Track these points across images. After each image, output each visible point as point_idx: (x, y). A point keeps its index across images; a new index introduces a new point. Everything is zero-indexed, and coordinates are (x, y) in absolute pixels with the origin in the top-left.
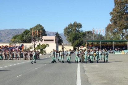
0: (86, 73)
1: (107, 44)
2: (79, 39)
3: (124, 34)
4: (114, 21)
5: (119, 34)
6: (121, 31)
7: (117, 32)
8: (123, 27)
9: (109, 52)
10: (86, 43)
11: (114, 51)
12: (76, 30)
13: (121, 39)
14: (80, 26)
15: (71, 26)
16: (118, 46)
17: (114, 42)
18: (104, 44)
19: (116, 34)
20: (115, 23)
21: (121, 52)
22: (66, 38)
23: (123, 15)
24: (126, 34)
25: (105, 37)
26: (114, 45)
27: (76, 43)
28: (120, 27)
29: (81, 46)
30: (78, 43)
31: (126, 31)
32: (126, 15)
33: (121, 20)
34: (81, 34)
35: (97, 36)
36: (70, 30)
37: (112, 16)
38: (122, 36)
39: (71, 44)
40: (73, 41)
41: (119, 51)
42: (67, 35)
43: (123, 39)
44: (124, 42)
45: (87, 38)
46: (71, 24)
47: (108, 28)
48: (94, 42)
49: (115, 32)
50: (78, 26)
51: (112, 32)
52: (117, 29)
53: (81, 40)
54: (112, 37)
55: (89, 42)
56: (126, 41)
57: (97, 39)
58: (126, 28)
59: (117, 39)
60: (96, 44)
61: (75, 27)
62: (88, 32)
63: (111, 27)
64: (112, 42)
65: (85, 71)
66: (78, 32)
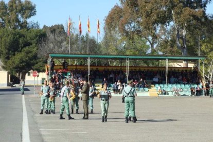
1: (107, 65)
2: (27, 49)
3: (156, 38)
5: (143, 39)
6: (149, 27)
7: (138, 32)
8: (155, 17)
9: (114, 90)
10: (46, 62)
12: (18, 21)
13: (149, 51)
14: (29, 9)
16: (140, 72)
17: (128, 62)
18: (100, 65)
19: (136, 37)
20: (133, 3)
21: (147, 89)
24: (163, 37)
25: (103, 46)
26: (127, 69)
27: (17, 62)
28: (148, 15)
29: (31, 71)
30: (22, 61)
31: (162, 28)
34: (33, 34)
35: (79, 42)
38: (152, 44)
40: (8, 53)
43: (154, 51)
44: (158, 60)
45: (51, 45)
46: (2, 3)
47: (114, 19)
48: (71, 58)
49: (133, 32)
50: (22, 9)
51: (124, 30)
52: (138, 22)
53: (31, 52)
54: (123, 45)
55: (55, 60)
56: (162, 59)
57: (81, 50)
58: (163, 20)
59: (137, 53)
60: (76, 65)
61: (14, 11)
62: (54, 30)
63: (121, 17)
64: (122, 60)
66: (22, 27)
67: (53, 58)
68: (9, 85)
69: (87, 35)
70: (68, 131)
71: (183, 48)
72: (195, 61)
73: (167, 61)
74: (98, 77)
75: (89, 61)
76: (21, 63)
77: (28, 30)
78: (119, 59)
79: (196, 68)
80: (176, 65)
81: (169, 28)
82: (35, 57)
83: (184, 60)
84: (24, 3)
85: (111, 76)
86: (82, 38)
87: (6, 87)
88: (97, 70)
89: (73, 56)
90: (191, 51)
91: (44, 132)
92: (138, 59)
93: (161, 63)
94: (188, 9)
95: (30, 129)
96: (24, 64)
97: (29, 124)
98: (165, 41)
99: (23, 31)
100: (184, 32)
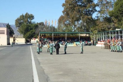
0: (41, 65)
1: (59, 36)
2: (31, 31)
3: (75, 26)
4: (66, 13)
5: (71, 26)
6: (73, 22)
7: (69, 24)
8: (75, 19)
9: (62, 44)
10: (38, 35)
11: (66, 42)
12: (28, 21)
13: (73, 31)
14: (32, 17)
15: (22, 17)
16: (70, 38)
17: (66, 34)
18: (56, 35)
19: (69, 26)
20: (68, 14)
21: (73, 44)
22: (18, 29)
23: (75, 6)
24: (78, 26)
25: (57, 29)
26: (66, 37)
27: (28, 35)
28: (73, 18)
29: (33, 38)
31: (78, 23)
32: (77, 7)
33: (74, 12)
34: (33, 26)
35: (49, 28)
36: (22, 21)
37: (64, 8)
38: (74, 28)
39: (22, 35)
40: (25, 32)
41: (72, 43)
42: (19, 26)
43: (75, 31)
44: (76, 33)
46: (23, 15)
47: (61, 20)
49: (68, 24)
50: (29, 17)
51: (65, 24)
52: (69, 21)
53: (33, 32)
54: (64, 29)
55: (41, 34)
56: (78, 33)
57: (50, 31)
58: (78, 20)
59: (69, 31)
60: (48, 36)
61: (27, 18)
62: (41, 24)
63: (63, 19)
64: (64, 34)
65: (39, 63)
66: (29, 23)
68: (25, 43)
69: (52, 25)
70: (47, 58)
71: (85, 29)
72: (89, 34)
74: (56, 40)
75: (53, 34)
77: (32, 24)
79: (89, 36)
80: (82, 35)
81: (80, 23)
82: (34, 33)
83: (85, 33)
84: (30, 15)
85: (61, 39)
86: (50, 27)
87: (24, 44)
88: (56, 38)
89: (47, 33)
90: (87, 31)
91: (39, 58)
92: (70, 33)
93: (77, 35)
94: (86, 16)
95: (34, 58)
96: (30, 36)
97: (34, 56)
99: (30, 25)
100: (85, 24)
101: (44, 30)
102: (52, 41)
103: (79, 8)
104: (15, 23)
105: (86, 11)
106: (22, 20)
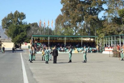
0: (35, 77)
1: (56, 40)
2: (22, 33)
3: (77, 28)
4: (66, 11)
5: (72, 28)
6: (74, 24)
7: (70, 25)
8: (77, 19)
9: (60, 50)
10: (30, 39)
11: (65, 48)
12: (18, 21)
13: (74, 34)
14: (23, 16)
15: (11, 16)
16: (70, 42)
17: (65, 38)
18: (53, 40)
19: (68, 28)
20: (67, 13)
21: (73, 50)
22: (5, 31)
23: (76, 4)
24: (80, 28)
25: (55, 32)
26: (65, 42)
27: (18, 39)
28: (74, 18)
29: (24, 43)
30: (20, 38)
31: (80, 24)
32: (80, 5)
33: (75, 10)
34: (24, 27)
35: (44, 30)
36: (10, 21)
37: (63, 6)
38: (75, 31)
39: (11, 39)
40: (14, 35)
42: (6, 28)
43: (76, 34)
44: (78, 37)
46: (11, 14)
47: (59, 20)
49: (67, 26)
50: (20, 16)
51: (64, 25)
52: (70, 21)
53: (24, 34)
54: (63, 31)
56: (80, 37)
57: (45, 34)
58: (80, 20)
59: (69, 34)
60: (43, 40)
61: (16, 17)
62: (34, 25)
63: (62, 19)
64: (63, 38)
65: (32, 74)
66: (20, 24)
67: (33, 37)
69: (48, 27)
70: (42, 68)
71: (89, 32)
72: (94, 38)
73: (82, 38)
74: (52, 45)
75: (49, 38)
76: (20, 39)
77: (22, 25)
78: (62, 37)
79: (94, 41)
80: (85, 39)
81: (82, 24)
82: (26, 37)
83: (89, 37)
84: (21, 13)
85: (58, 44)
86: (46, 29)
88: (52, 42)
89: (42, 36)
90: (92, 34)
91: (31, 68)
92: (70, 37)
94: (91, 16)
95: (25, 67)
96: (21, 40)
97: (25, 65)
98: (81, 29)
99: (20, 26)
100: (89, 26)
101: (38, 32)
102: (47, 46)
103: (82, 6)
104: (2, 23)
105: (90, 9)
106: (10, 19)
